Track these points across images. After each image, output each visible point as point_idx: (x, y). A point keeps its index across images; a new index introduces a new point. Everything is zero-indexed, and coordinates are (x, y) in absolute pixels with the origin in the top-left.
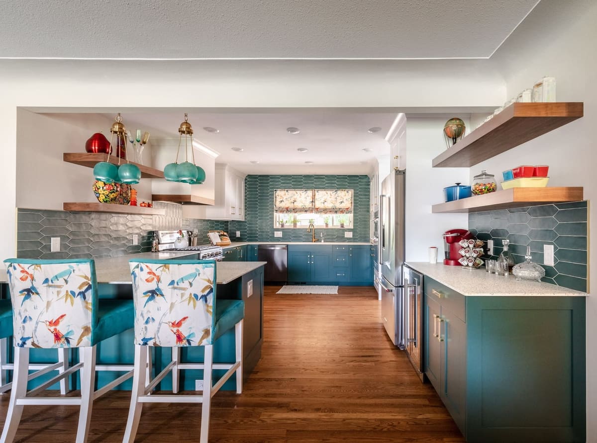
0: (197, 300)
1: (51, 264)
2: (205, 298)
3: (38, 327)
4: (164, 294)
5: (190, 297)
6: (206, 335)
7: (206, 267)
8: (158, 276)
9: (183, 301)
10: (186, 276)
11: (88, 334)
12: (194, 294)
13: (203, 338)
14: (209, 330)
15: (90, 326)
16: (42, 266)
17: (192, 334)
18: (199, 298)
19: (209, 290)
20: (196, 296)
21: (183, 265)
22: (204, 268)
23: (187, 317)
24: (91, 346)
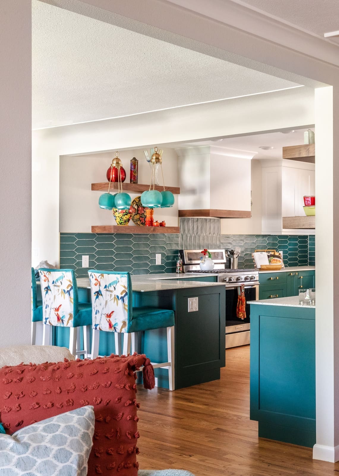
0: (119, 300)
1: (59, 271)
2: (122, 298)
3: (51, 311)
4: (102, 294)
5: (115, 297)
6: (124, 326)
7: (122, 277)
8: (99, 282)
9: (111, 300)
10: (112, 283)
11: (72, 319)
12: (117, 295)
13: (122, 327)
14: (126, 322)
15: (73, 313)
16: (51, 272)
17: (116, 323)
18: (119, 299)
19: (125, 293)
20: (118, 297)
21: (110, 275)
22: (121, 278)
23: (114, 311)
24: (73, 327)
